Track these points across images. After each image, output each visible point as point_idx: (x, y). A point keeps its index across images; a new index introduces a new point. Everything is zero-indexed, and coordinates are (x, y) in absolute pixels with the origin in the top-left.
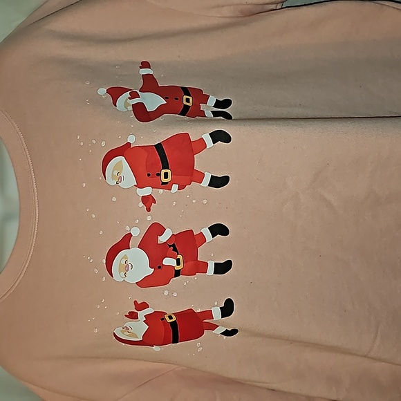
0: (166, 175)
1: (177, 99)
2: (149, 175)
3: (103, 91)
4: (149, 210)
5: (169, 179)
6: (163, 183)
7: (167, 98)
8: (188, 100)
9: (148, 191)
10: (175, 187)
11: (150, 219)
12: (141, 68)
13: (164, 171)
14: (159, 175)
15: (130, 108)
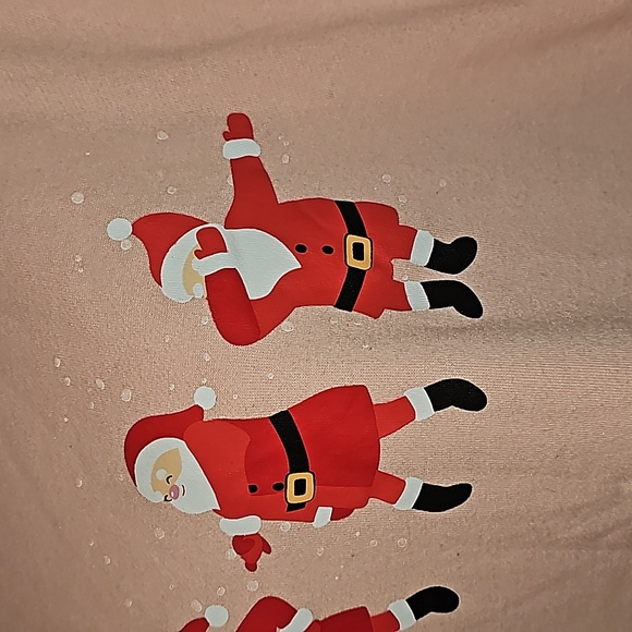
0: (300, 487)
1: (328, 250)
2: (253, 489)
3: (121, 229)
4: (252, 567)
5: (308, 496)
6: (292, 507)
7: (301, 249)
8: (358, 252)
9: (250, 525)
10: (324, 514)
11: (256, 588)
12: (227, 136)
13: (293, 478)
14: (281, 487)
15: (201, 291)
